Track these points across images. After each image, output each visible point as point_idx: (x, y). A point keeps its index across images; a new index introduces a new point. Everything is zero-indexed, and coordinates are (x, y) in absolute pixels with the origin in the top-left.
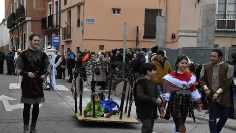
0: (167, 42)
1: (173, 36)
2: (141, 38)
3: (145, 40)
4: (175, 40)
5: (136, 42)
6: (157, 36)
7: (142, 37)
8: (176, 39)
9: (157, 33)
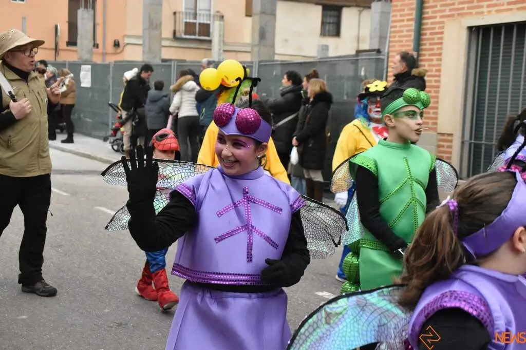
0: (106, 54)
1: (117, 44)
2: (63, 45)
3: (69, 48)
4: (119, 51)
5: (54, 52)
6: (79, 41)
7: (65, 44)
8: (121, 49)
9: (79, 37)
